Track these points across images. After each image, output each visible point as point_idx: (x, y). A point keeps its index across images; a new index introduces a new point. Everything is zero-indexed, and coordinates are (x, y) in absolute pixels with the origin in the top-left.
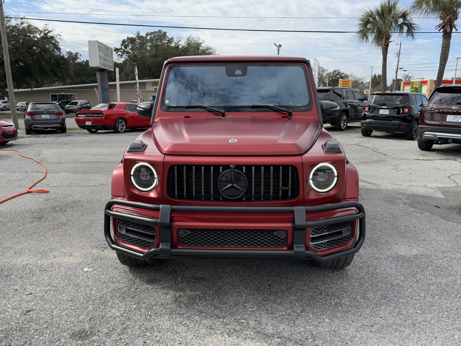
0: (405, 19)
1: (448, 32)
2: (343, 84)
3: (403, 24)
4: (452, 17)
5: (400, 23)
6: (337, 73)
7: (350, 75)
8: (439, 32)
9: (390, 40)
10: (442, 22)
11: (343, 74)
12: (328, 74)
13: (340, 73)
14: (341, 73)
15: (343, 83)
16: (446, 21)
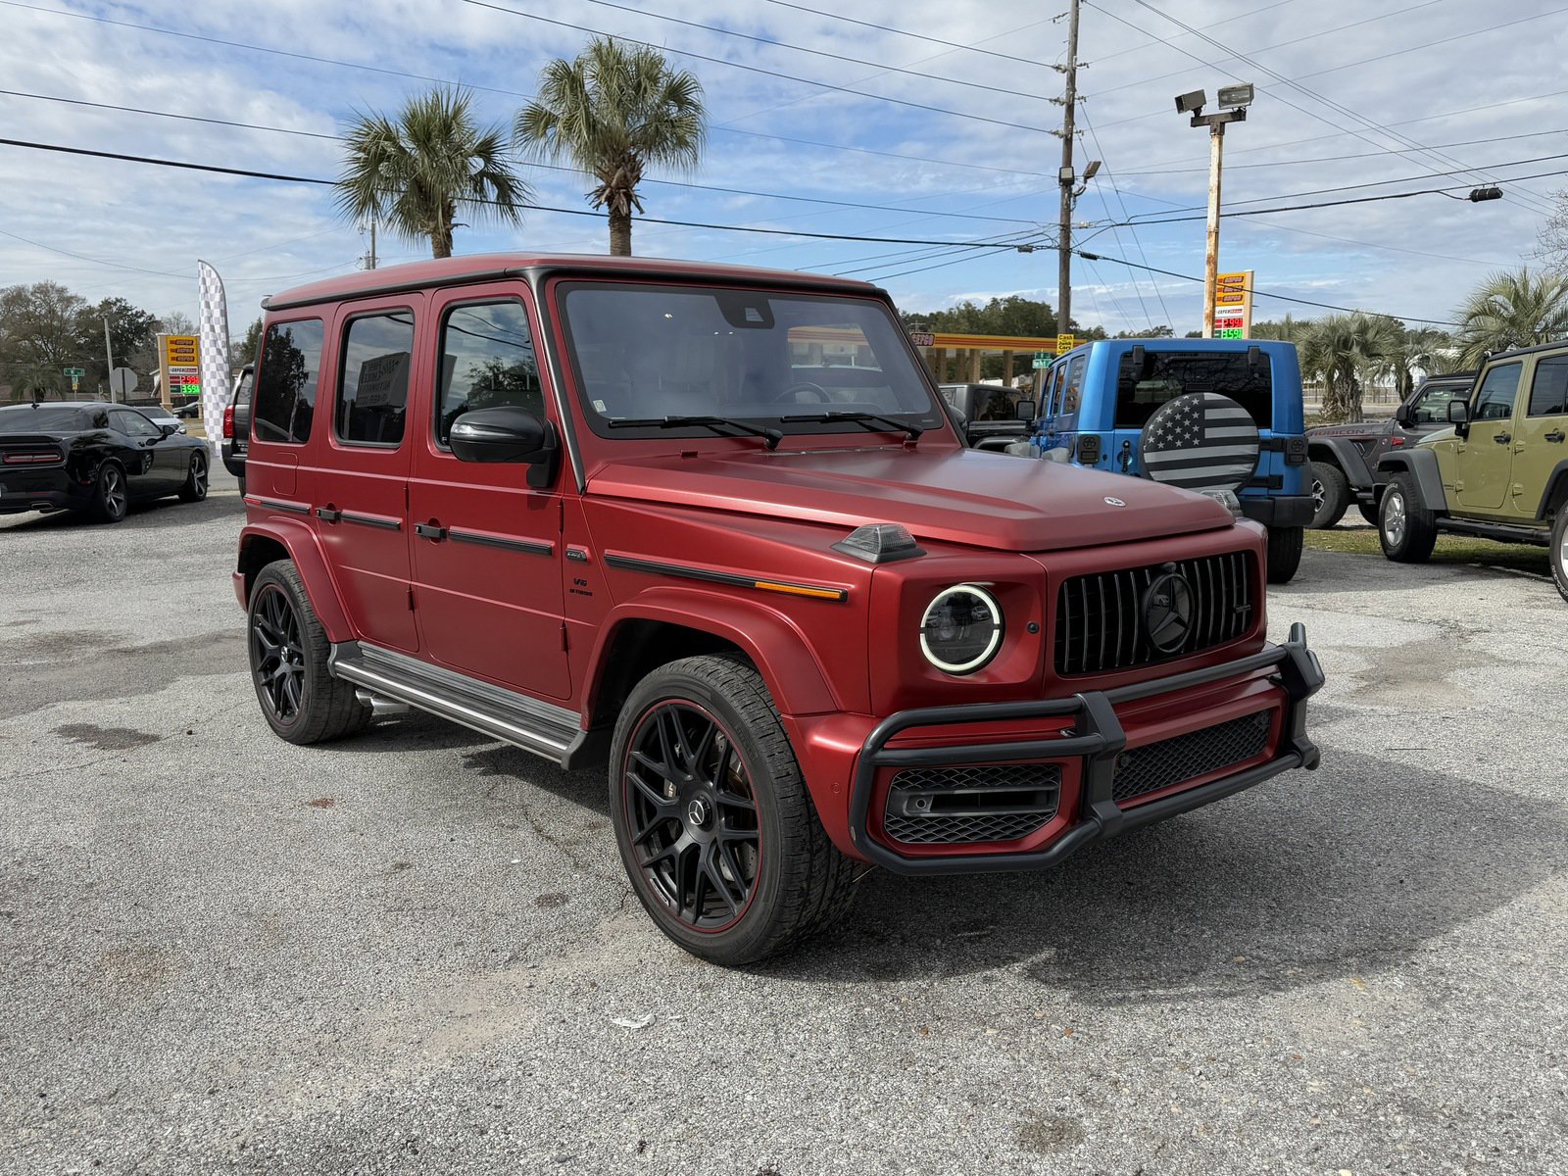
0: (488, 160)
1: (624, 215)
2: (172, 351)
3: (483, 174)
4: (629, 174)
5: (474, 172)
6: (114, 309)
7: (173, 320)
8: (594, 211)
9: (454, 221)
10: (601, 183)
11: (142, 316)
12: (81, 313)
13: (130, 313)
14: (134, 312)
15: (175, 347)
16: (614, 182)
